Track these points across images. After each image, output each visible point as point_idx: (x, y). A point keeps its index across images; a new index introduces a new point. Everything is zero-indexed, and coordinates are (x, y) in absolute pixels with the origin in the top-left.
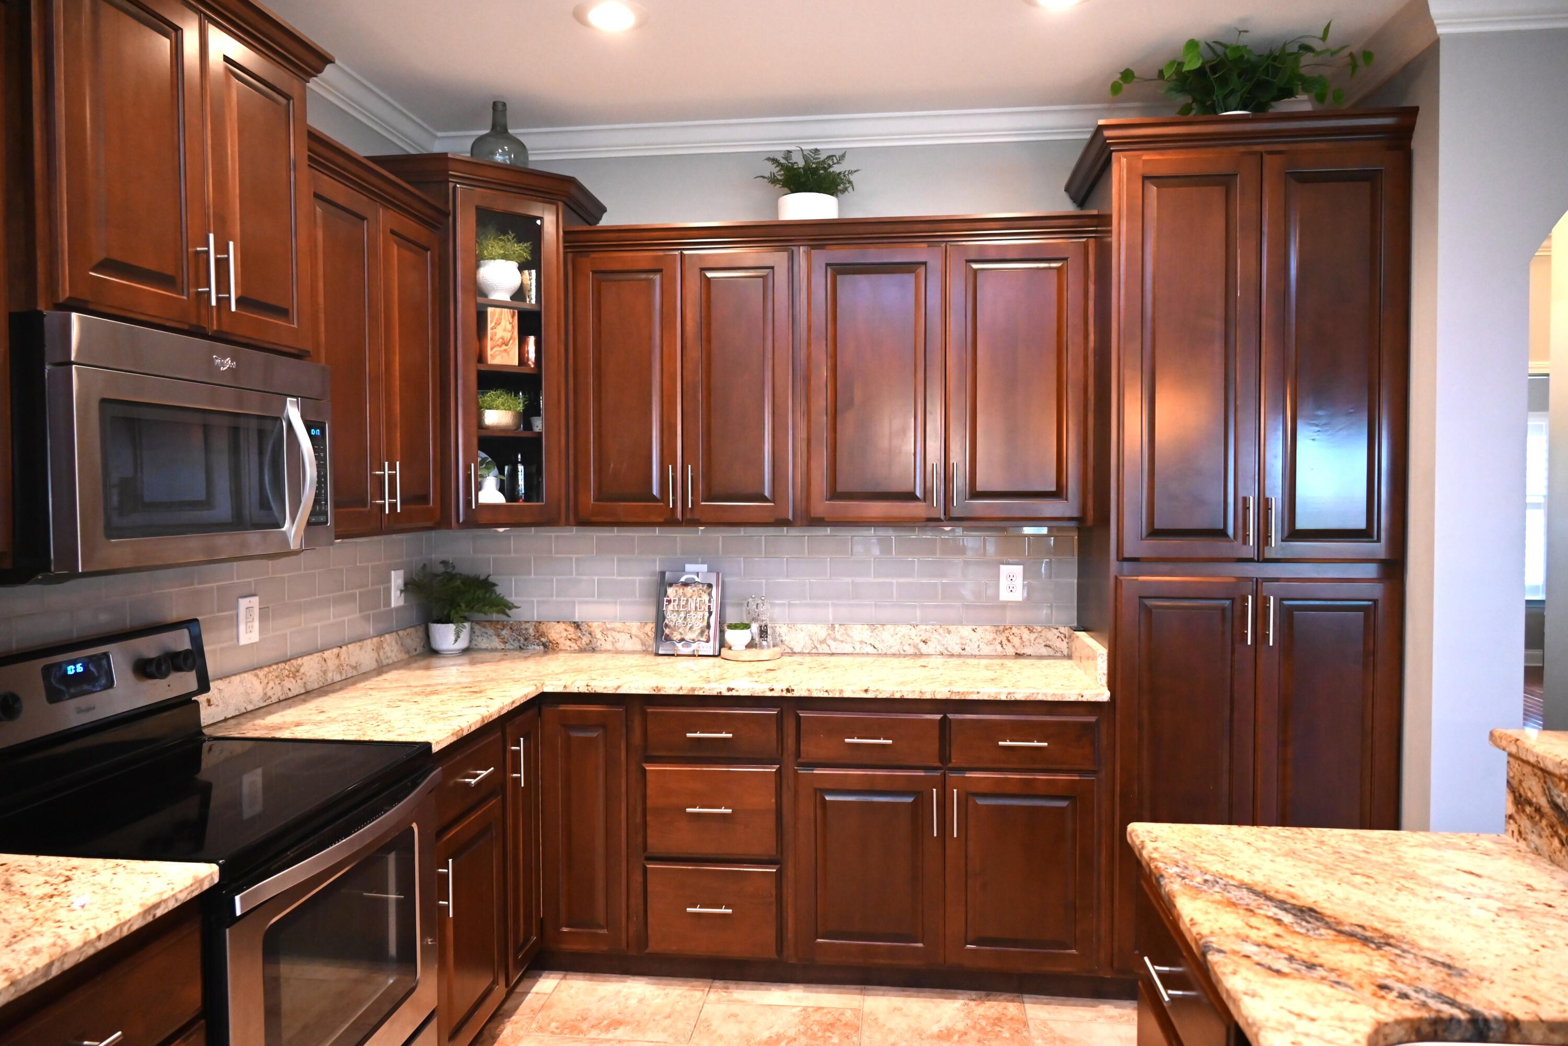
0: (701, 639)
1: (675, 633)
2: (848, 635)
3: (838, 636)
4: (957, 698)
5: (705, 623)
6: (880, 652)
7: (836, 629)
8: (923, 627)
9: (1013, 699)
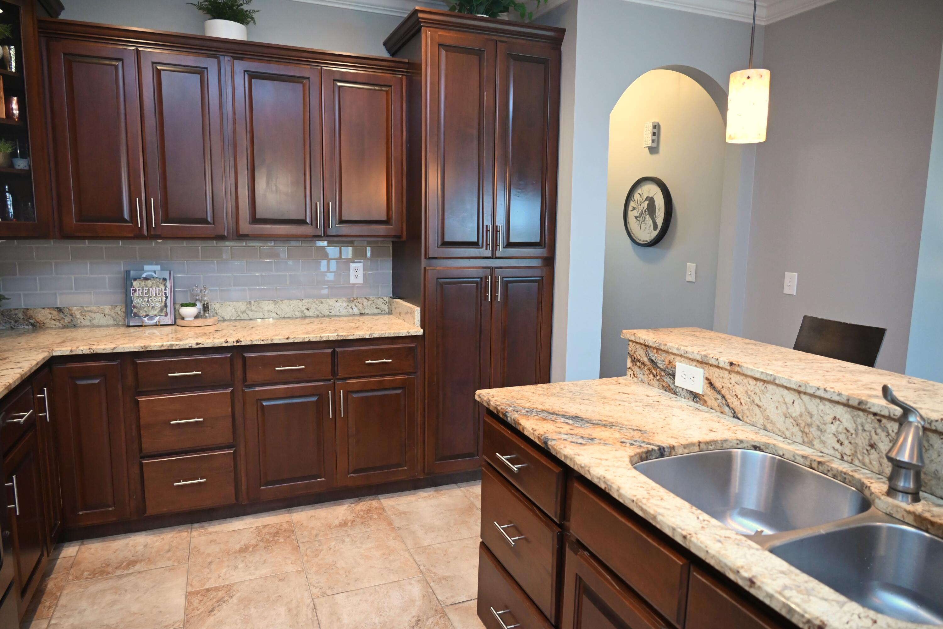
0: (161, 314)
1: (141, 312)
2: (260, 308)
3: (253, 308)
4: (342, 338)
5: (163, 304)
6: (281, 316)
7: (252, 304)
8: (307, 301)
9: (373, 337)
